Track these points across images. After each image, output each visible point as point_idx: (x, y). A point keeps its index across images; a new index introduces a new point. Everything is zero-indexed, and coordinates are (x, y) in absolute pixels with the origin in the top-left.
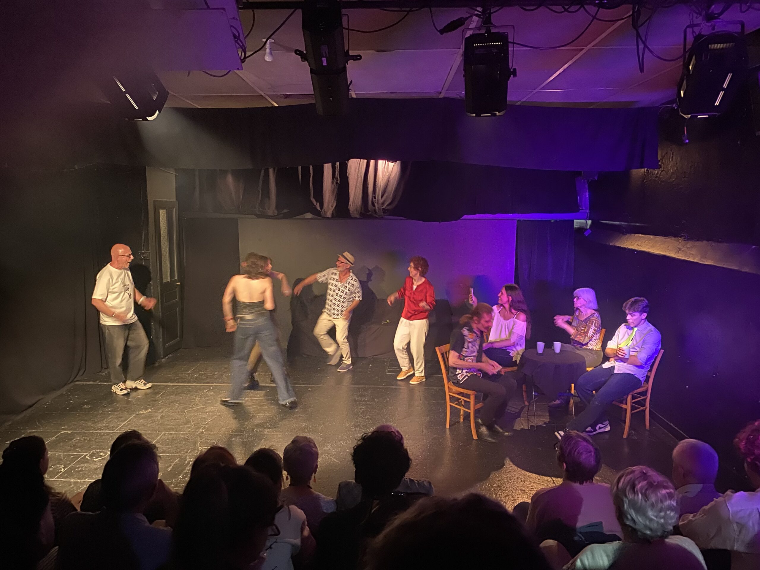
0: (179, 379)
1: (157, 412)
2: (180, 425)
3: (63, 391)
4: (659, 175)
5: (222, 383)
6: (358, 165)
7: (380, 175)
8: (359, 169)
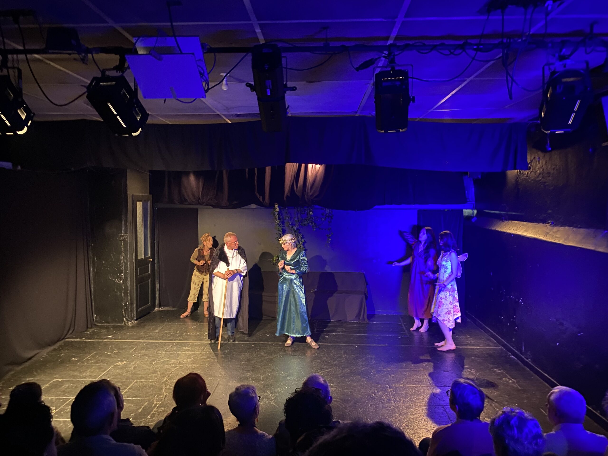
0: (148, 337)
1: (131, 364)
2: (149, 375)
3: (56, 346)
4: (529, 175)
5: (182, 340)
7: (309, 174)
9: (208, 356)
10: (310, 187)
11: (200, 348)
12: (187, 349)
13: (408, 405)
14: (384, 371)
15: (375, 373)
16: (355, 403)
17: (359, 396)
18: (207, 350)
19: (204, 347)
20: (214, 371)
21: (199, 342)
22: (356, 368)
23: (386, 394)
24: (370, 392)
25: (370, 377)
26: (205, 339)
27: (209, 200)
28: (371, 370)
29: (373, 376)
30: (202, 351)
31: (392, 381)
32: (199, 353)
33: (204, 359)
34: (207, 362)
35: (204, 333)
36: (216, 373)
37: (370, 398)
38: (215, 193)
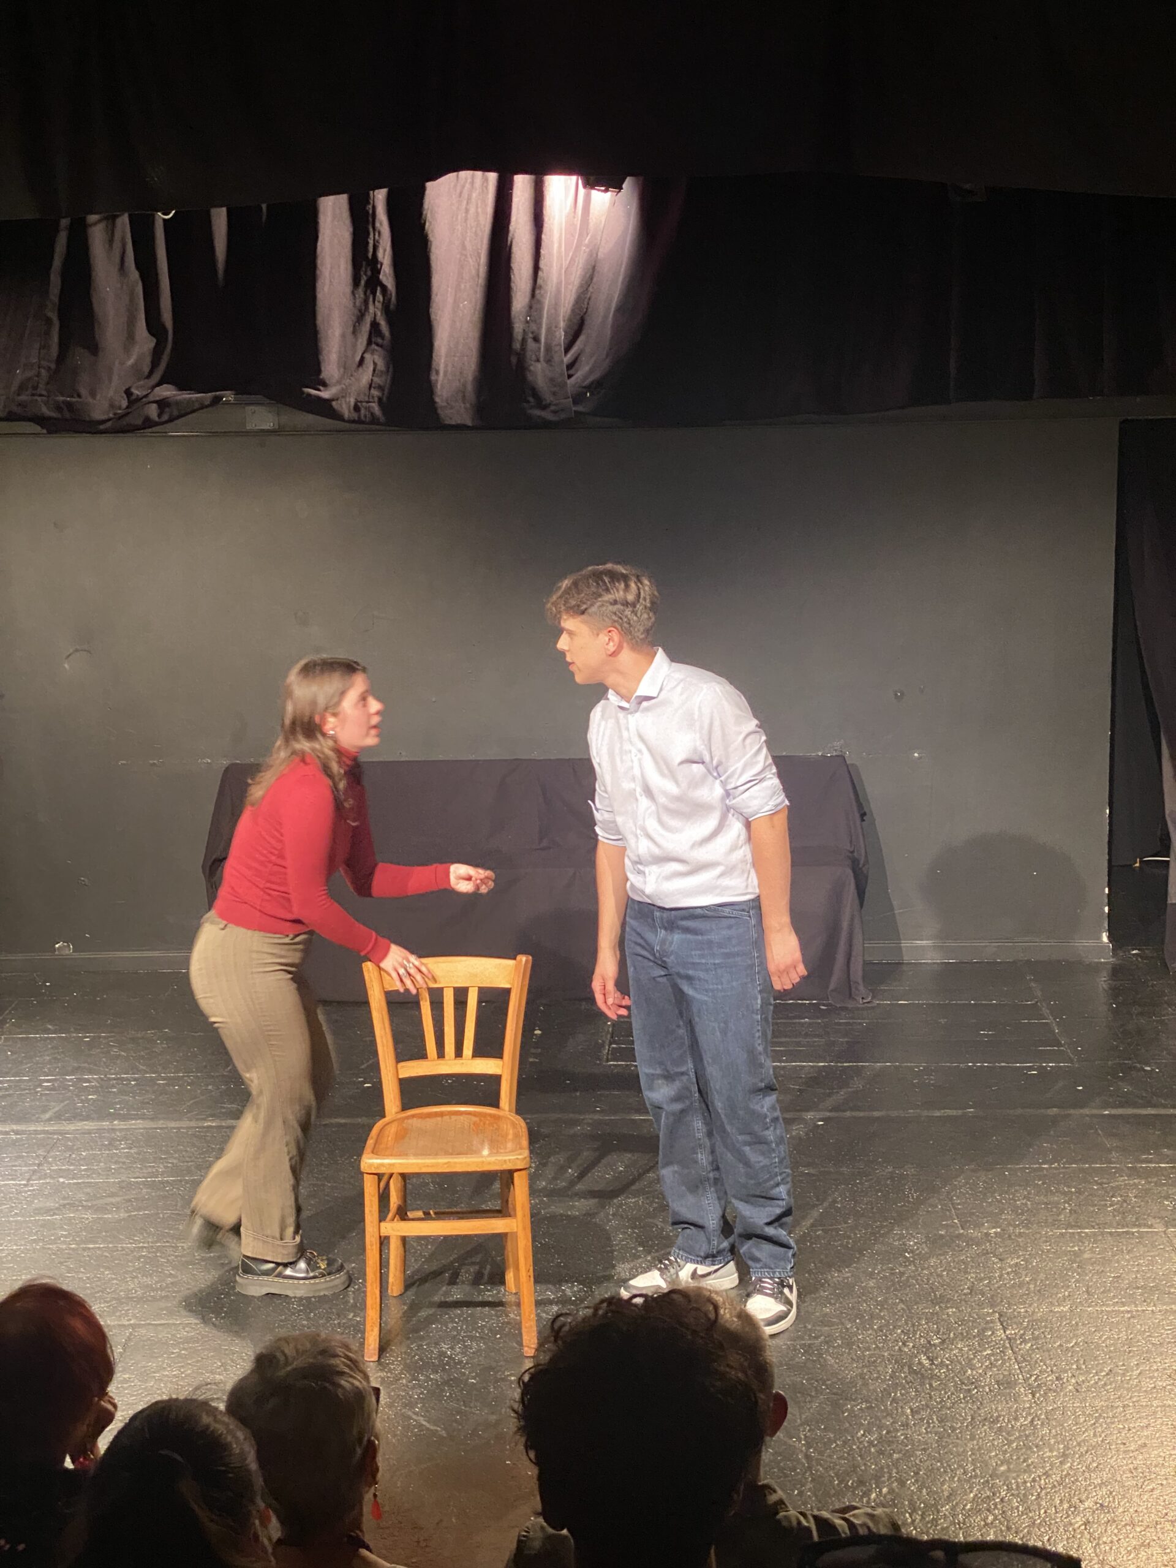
6: (465, 202)
7: (556, 246)
8: (466, 220)
9: (64, 1198)
10: (564, 317)
11: (19, 1157)
13: (1099, 1403)
14: (971, 1241)
15: (925, 1249)
16: (835, 1405)
17: (852, 1372)
18: (57, 1165)
19: (41, 1152)
20: (103, 1273)
21: (15, 1127)
22: (825, 1231)
23: (989, 1352)
24: (904, 1344)
25: (902, 1269)
26: (44, 1111)
27: (21, 388)
28: (902, 1237)
29: (915, 1266)
30: (34, 1171)
31: (1013, 1286)
32: (20, 1185)
33: (48, 1211)
34: (62, 1228)
35: (37, 1083)
36: (115, 1281)
37: (906, 1377)
38: (54, 351)
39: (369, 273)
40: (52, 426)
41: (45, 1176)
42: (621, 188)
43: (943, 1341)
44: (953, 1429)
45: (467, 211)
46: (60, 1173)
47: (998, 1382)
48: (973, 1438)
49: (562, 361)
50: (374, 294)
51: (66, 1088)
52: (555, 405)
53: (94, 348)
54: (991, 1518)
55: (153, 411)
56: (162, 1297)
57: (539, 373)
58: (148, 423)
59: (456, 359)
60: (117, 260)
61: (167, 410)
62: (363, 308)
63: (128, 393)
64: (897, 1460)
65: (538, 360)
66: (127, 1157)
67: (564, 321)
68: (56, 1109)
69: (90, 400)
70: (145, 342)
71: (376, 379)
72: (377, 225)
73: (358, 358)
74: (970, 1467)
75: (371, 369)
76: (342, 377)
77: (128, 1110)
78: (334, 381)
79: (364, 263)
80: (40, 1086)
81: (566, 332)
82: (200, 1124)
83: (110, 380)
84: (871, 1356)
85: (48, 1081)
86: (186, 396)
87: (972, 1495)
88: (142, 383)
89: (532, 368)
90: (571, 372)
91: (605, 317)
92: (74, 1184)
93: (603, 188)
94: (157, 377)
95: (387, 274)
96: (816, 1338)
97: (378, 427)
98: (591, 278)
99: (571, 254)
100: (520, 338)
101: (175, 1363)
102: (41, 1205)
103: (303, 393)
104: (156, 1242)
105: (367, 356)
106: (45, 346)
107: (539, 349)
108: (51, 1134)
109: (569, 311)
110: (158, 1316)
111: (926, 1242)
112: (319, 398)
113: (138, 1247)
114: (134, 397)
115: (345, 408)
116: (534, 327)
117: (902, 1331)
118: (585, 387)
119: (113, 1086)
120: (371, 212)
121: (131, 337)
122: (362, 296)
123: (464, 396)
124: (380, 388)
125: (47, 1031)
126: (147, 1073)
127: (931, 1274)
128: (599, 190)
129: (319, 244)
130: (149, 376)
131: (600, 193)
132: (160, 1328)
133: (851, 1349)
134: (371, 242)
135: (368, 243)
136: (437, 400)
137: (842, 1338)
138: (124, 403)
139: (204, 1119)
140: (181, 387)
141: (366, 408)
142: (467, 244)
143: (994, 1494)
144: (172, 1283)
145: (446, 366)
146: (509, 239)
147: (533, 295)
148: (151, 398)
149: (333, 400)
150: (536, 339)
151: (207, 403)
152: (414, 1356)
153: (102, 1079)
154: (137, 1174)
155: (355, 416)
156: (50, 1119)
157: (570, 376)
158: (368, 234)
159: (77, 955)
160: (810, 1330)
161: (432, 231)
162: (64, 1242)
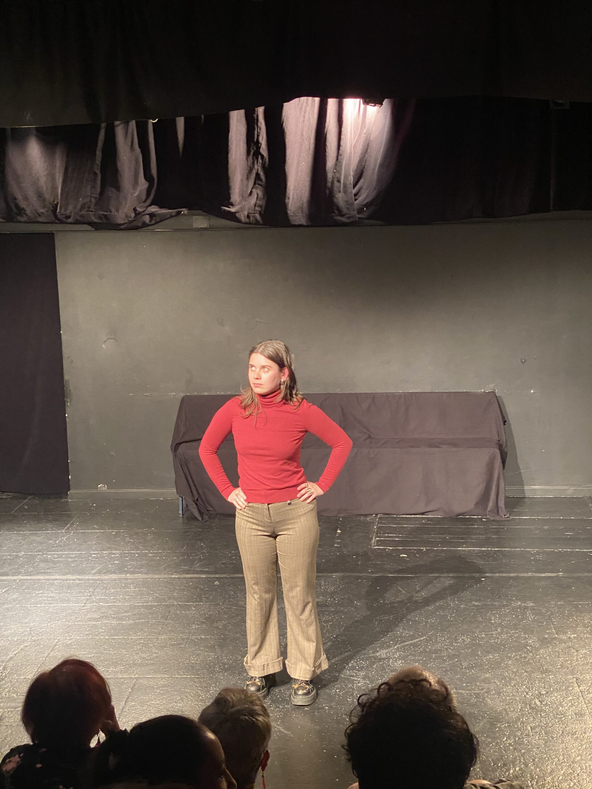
5: (34, 575)
6: (303, 113)
7: (349, 134)
8: (304, 121)
9: (102, 613)
10: (353, 169)
11: (80, 592)
12: (47, 597)
14: (562, 641)
15: (538, 645)
16: (492, 725)
17: (500, 707)
18: (99, 596)
19: (91, 590)
20: (121, 651)
21: (78, 577)
22: (486, 635)
23: (571, 698)
24: (527, 694)
25: (526, 655)
26: (92, 570)
27: (82, 208)
28: (526, 638)
29: (532, 654)
30: (88, 599)
31: (583, 665)
32: (81, 606)
33: (95, 619)
34: (101, 628)
35: (89, 555)
36: (127, 655)
37: (528, 710)
38: (98, 190)
39: (255, 149)
40: (97, 227)
41: (93, 602)
42: (382, 104)
43: (547, 692)
44: (553, 738)
45: (304, 117)
46: (100, 600)
47: (576, 714)
48: (563, 742)
49: (352, 192)
50: (257, 159)
51: (103, 557)
52: (349, 214)
53: (118, 187)
54: (572, 784)
55: (147, 219)
56: (151, 664)
57: (340, 198)
58: (145, 225)
59: (298, 191)
60: (130, 144)
61: (154, 218)
62: (252, 166)
63: (135, 210)
64: (524, 753)
65: (340, 192)
66: (133, 593)
67: (353, 172)
68: (99, 568)
69: (116, 213)
70: (143, 184)
71: (258, 202)
72: (259, 124)
73: (249, 191)
74: (561, 758)
75: (256, 196)
76: (241, 201)
77: (134, 569)
78: (237, 203)
79: (252, 144)
80: (91, 556)
81: (354, 177)
82: (170, 577)
83: (126, 204)
84: (510, 699)
85: (95, 554)
86: (164, 211)
87: (562, 772)
88: (141, 204)
89: (337, 196)
90: (356, 197)
91: (374, 169)
92: (107, 606)
93: (373, 104)
94: (149, 201)
95: (264, 149)
96: (482, 689)
97: (259, 226)
98: (367, 150)
99: (356, 139)
100: (330, 180)
101: (157, 697)
102: (91, 616)
103: (222, 209)
104: (148, 636)
105: (254, 190)
106: (94, 187)
107: (340, 186)
108: (96, 580)
109: (355, 167)
110: (149, 673)
111: (538, 641)
112: (229, 212)
113: (140, 638)
114: (138, 212)
115: (242, 216)
116: (337, 175)
117: (526, 687)
118: (363, 205)
119: (127, 557)
120: (256, 118)
121: (136, 182)
122: (252, 160)
123: (302, 210)
124: (260, 206)
125: (94, 529)
126: (143, 550)
127: (541, 657)
128: (371, 105)
129: (230, 134)
130: (145, 201)
131: (371, 107)
132: (150, 680)
133: (500, 695)
134: (256, 133)
135: (254, 134)
136: (289, 212)
137: (495, 691)
138: (133, 215)
139: (172, 574)
140: (161, 207)
141: (253, 216)
142: (304, 133)
143: (574, 772)
144: (156, 657)
145: (293, 195)
146: (325, 130)
147: (337, 159)
148: (146, 212)
149: (235, 213)
150: (339, 181)
151: (174, 214)
152: (277, 696)
153: (121, 553)
154: (139, 601)
155: (247, 220)
156: (95, 573)
157: (356, 200)
158: (254, 129)
159: (108, 491)
160: (479, 686)
161: (287, 127)
162: (102, 635)
